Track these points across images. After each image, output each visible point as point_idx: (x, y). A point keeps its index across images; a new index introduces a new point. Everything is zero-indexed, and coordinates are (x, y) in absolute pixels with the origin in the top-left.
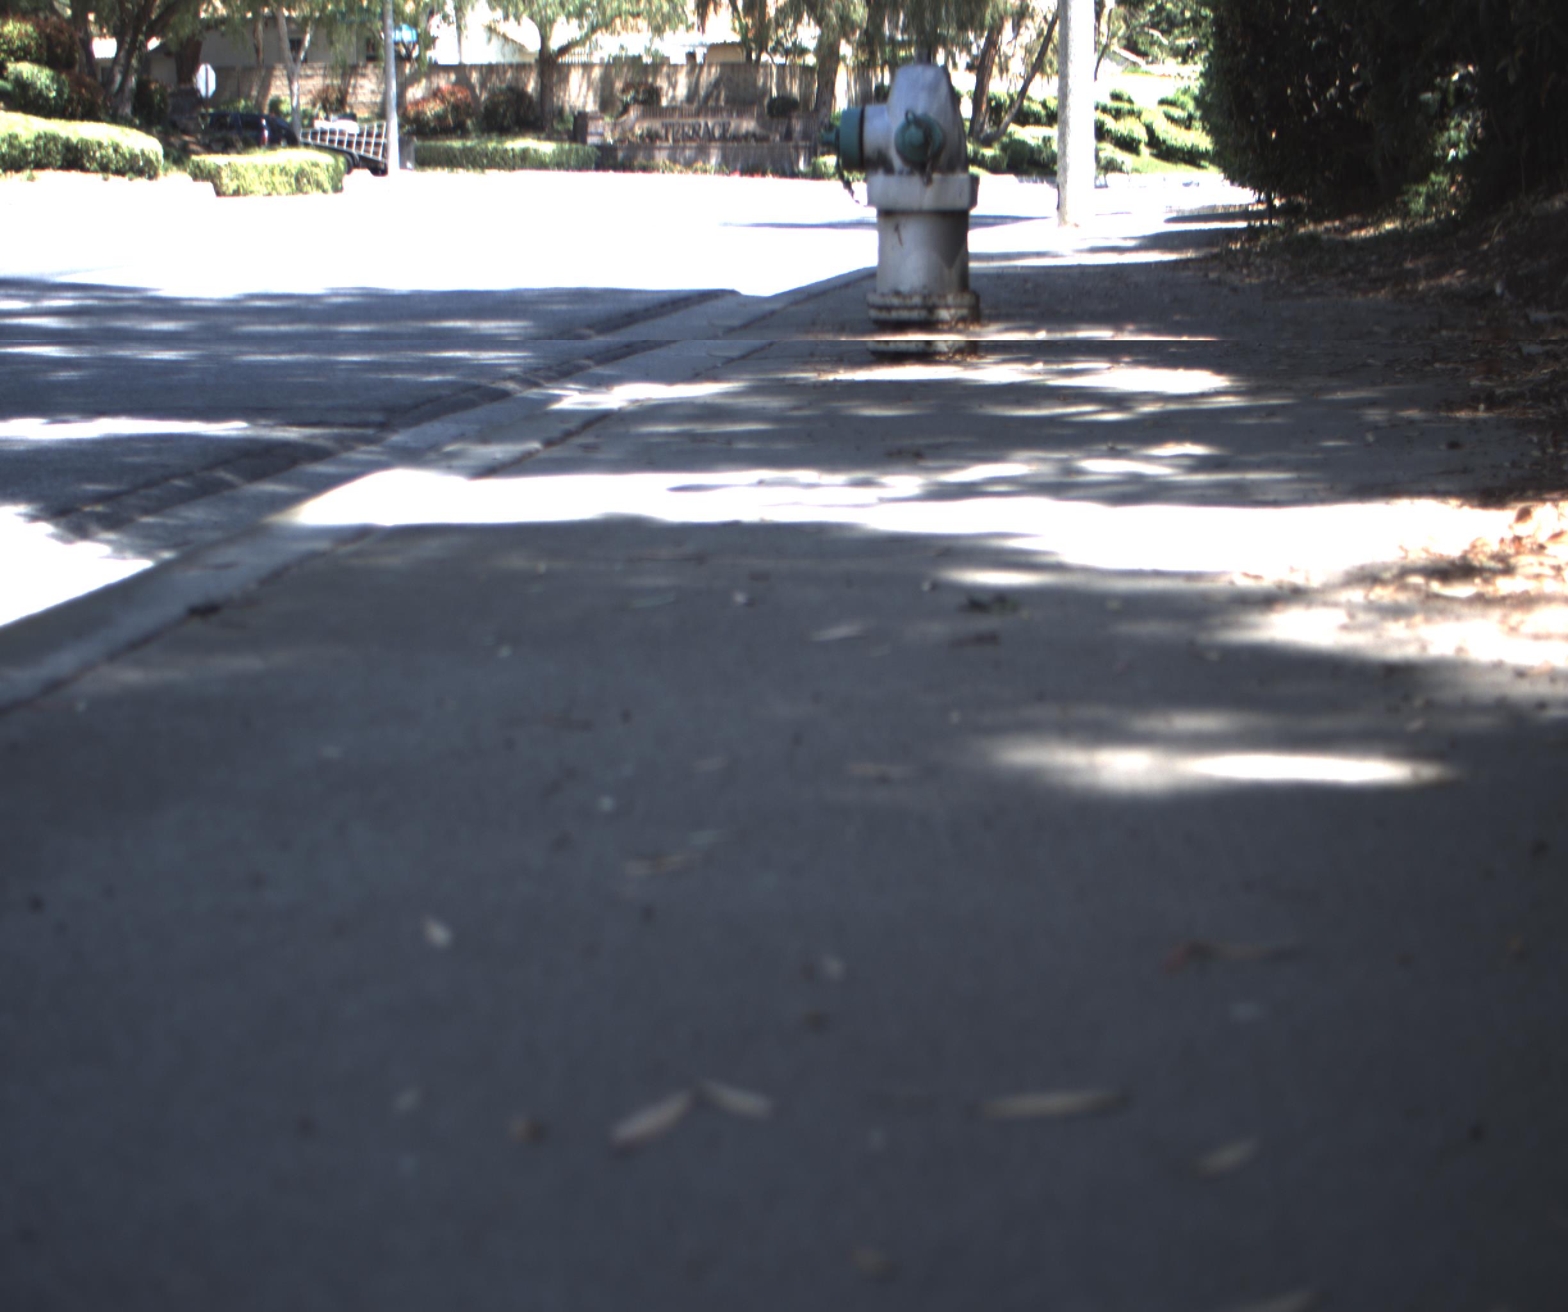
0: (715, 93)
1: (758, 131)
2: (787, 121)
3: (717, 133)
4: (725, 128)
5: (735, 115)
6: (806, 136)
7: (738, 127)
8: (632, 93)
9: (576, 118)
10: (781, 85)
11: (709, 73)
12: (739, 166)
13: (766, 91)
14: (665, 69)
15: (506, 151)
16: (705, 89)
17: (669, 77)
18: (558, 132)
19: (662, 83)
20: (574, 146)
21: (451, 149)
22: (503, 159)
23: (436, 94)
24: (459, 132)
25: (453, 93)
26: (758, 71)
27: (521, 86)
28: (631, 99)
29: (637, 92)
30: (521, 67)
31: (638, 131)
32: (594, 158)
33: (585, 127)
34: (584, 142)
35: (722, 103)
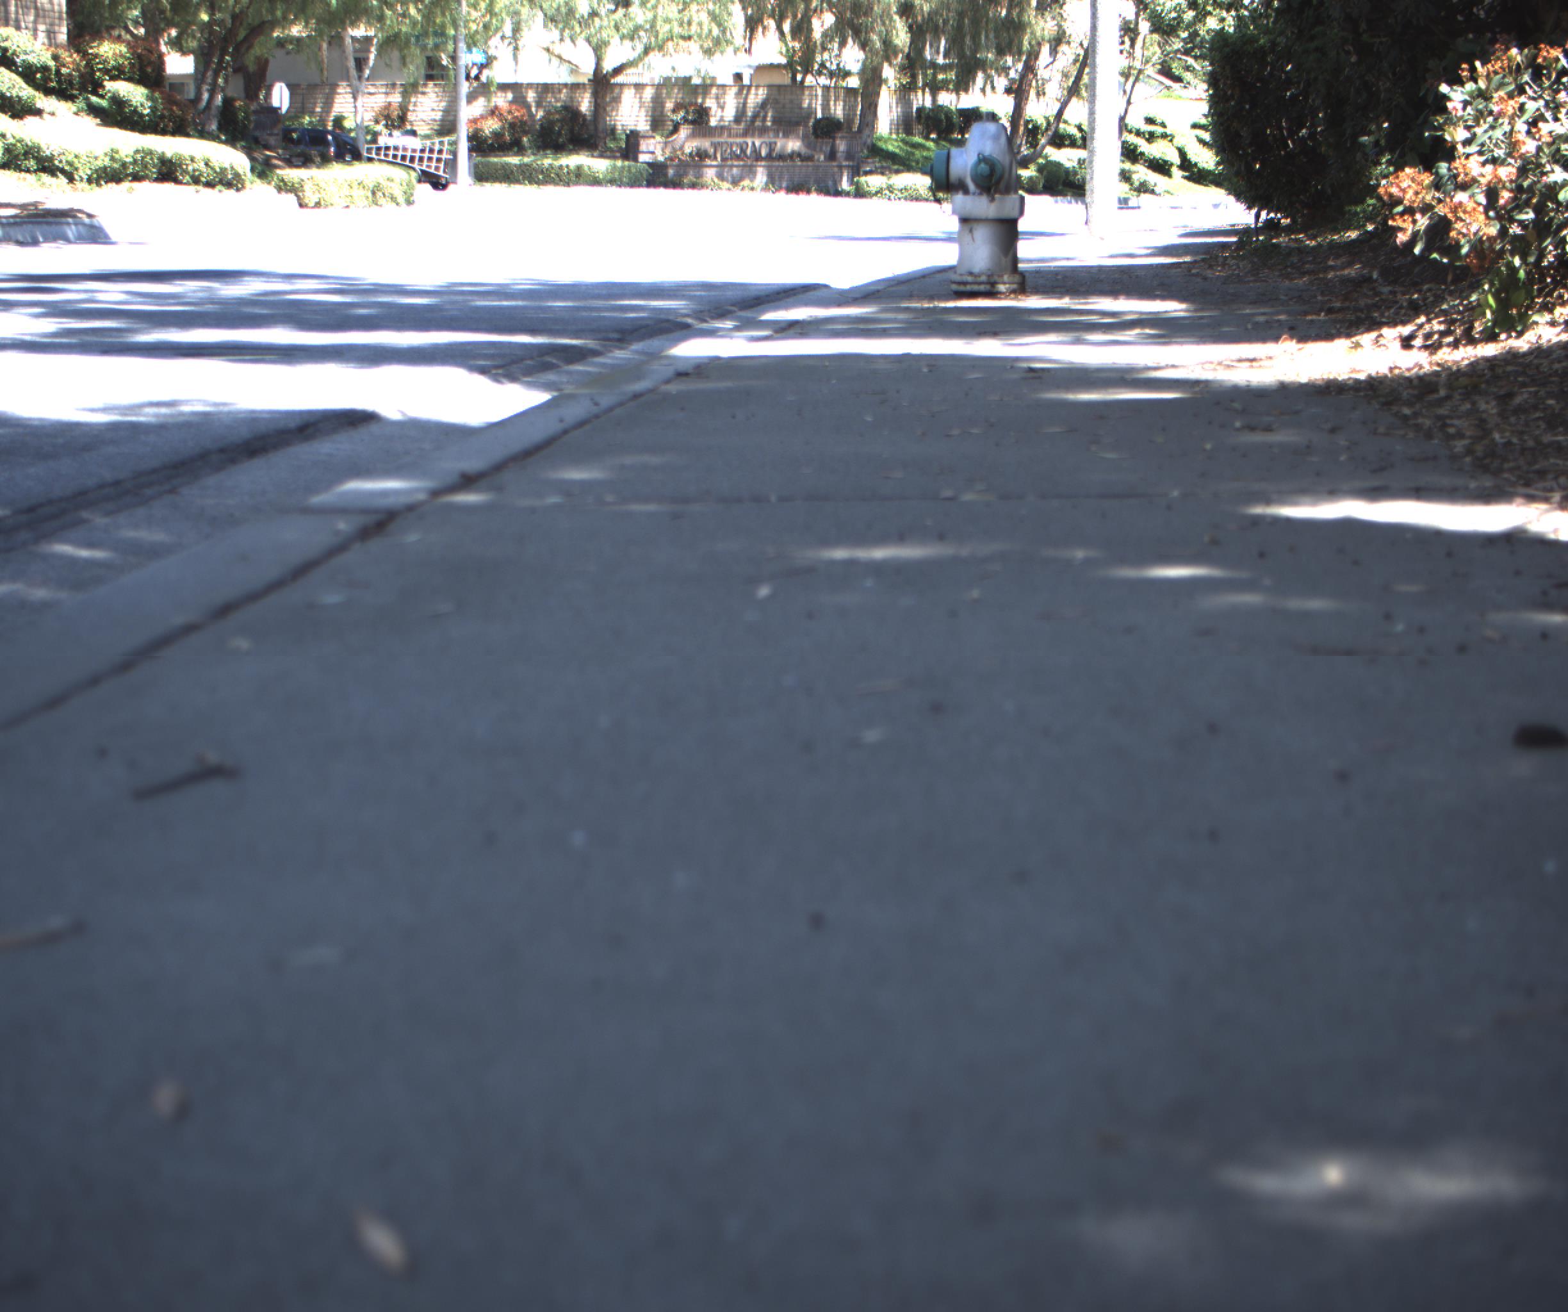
0: (762, 114)
1: (804, 151)
2: (831, 140)
3: (763, 153)
4: (771, 147)
5: (781, 135)
6: (849, 156)
7: (784, 147)
8: (682, 114)
9: (627, 136)
10: (826, 106)
11: (757, 94)
12: (784, 185)
13: (811, 112)
14: (714, 90)
15: (561, 166)
16: (752, 110)
17: (717, 98)
18: (612, 150)
19: (710, 103)
20: (626, 163)
21: (507, 164)
22: (557, 175)
23: (494, 112)
24: (516, 149)
25: (510, 112)
26: (803, 94)
27: (575, 104)
28: (681, 119)
29: (687, 113)
30: (575, 87)
31: (687, 150)
32: (645, 176)
33: (637, 145)
34: (636, 159)
35: (769, 124)
